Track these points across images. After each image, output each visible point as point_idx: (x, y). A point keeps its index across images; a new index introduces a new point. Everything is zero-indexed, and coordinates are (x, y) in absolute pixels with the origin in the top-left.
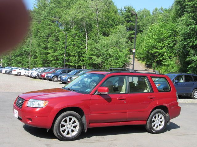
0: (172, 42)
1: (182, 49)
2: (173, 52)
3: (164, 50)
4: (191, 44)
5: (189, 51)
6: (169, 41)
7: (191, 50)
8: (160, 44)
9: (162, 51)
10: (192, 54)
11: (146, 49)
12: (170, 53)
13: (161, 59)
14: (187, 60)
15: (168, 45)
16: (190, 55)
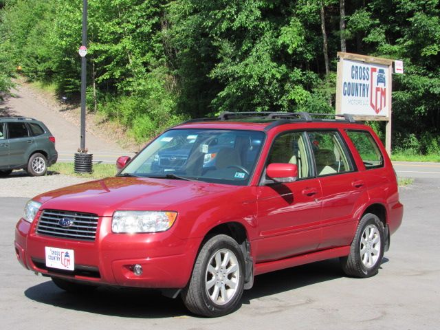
0: (148, 19)
1: (190, 41)
2: (154, 51)
3: (127, 43)
4: (224, 25)
5: (219, 47)
6: (139, 14)
7: (225, 45)
8: (111, 26)
9: (119, 47)
10: (225, 55)
11: (63, 43)
12: (143, 55)
13: (117, 74)
14: (212, 75)
15: (137, 27)
16: (221, 60)
